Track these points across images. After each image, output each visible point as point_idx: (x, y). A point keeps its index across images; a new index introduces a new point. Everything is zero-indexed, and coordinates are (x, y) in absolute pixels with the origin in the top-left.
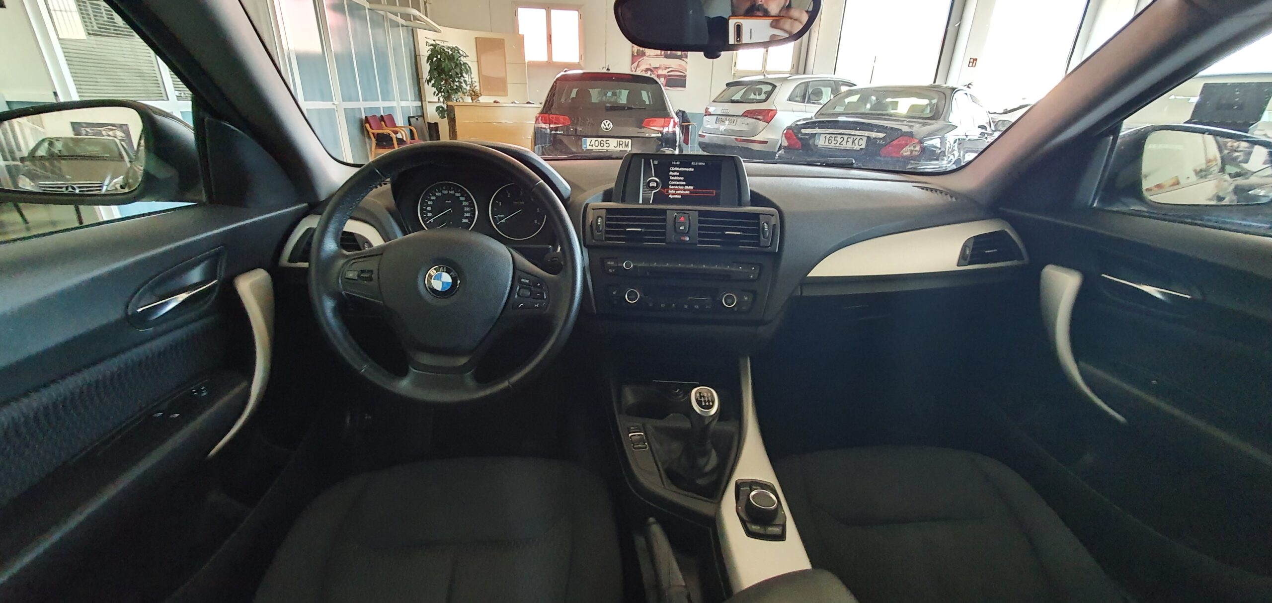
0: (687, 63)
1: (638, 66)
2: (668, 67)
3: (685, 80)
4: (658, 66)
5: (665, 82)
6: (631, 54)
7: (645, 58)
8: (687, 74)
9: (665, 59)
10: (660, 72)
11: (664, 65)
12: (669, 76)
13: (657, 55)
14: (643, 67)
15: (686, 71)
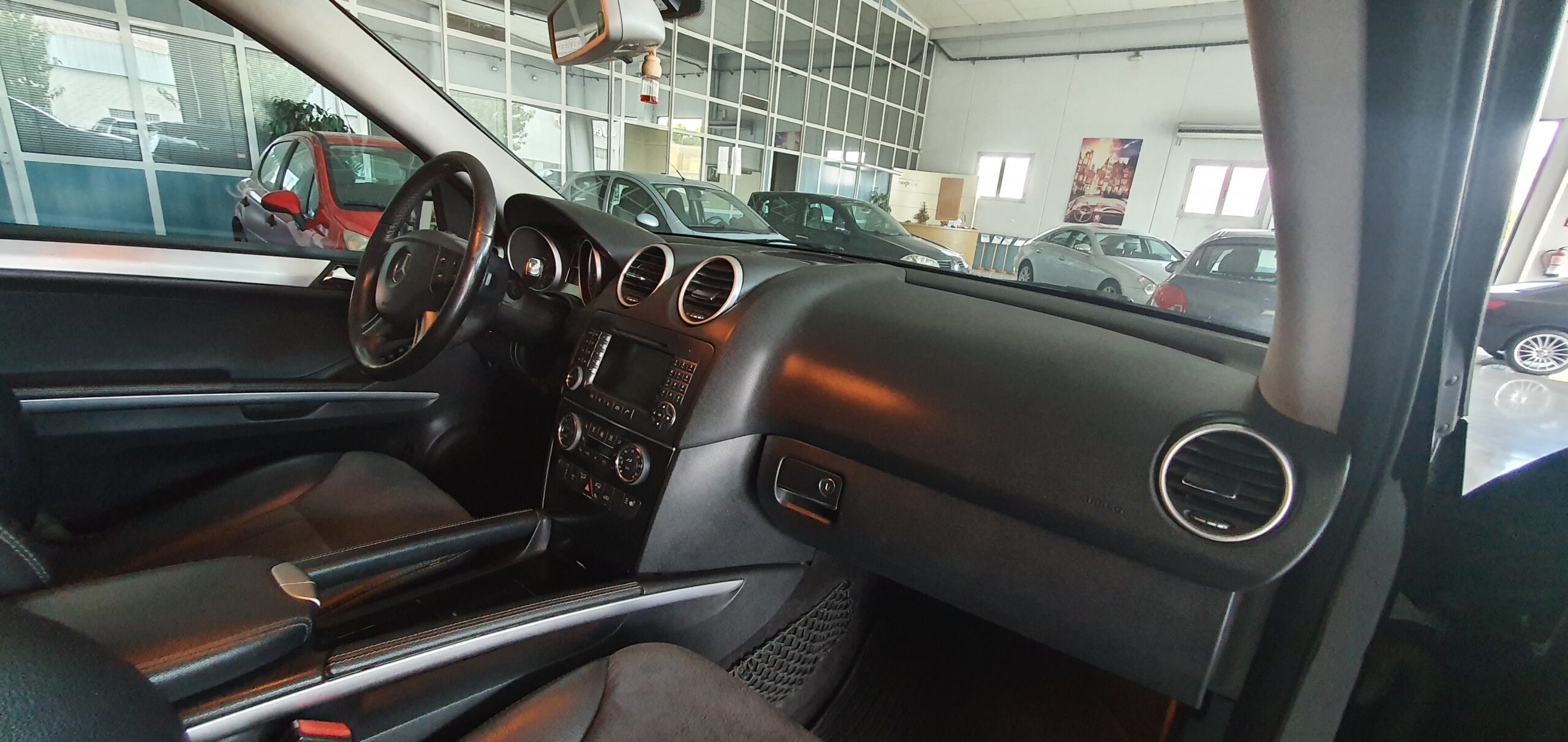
0: (1126, 203)
1: (1075, 204)
6: (1070, 191)
8: (1125, 213)
9: (1104, 199)
10: (1096, 210)
12: (1105, 213)
13: (1096, 195)
14: (1080, 205)
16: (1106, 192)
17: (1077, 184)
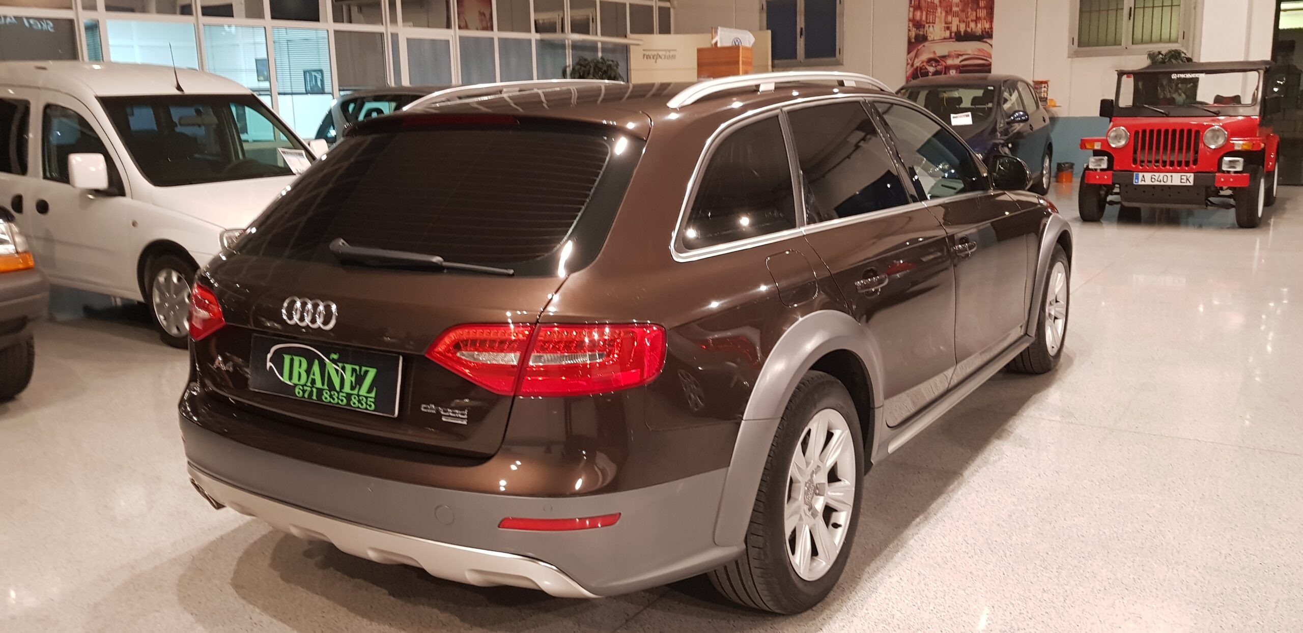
0: (991, 46)
1: (916, 56)
2: (961, 53)
4: (946, 54)
6: (906, 38)
7: (926, 44)
8: (993, 61)
9: (957, 43)
10: (950, 62)
11: (955, 51)
12: (964, 66)
13: (945, 39)
14: (925, 57)
15: (991, 58)
16: (958, 34)
17: (914, 25)
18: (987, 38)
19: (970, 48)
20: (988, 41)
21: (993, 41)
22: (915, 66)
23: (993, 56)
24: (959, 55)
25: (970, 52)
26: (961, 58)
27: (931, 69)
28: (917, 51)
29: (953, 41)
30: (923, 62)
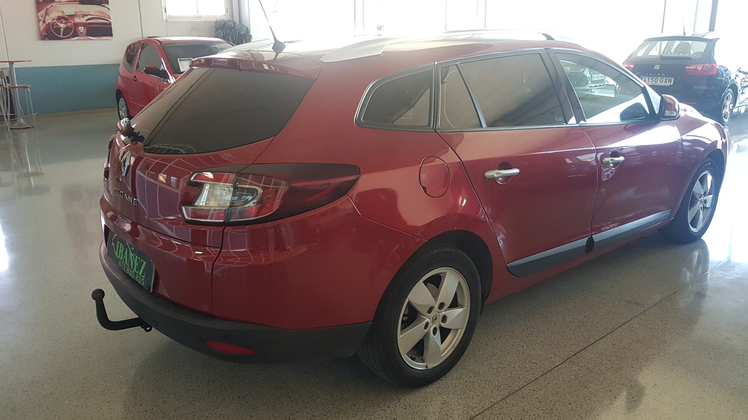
2: (86, 14)
3: (111, 27)
4: (74, 14)
5: (85, 30)
7: (54, 4)
11: (80, 12)
15: (110, 19)
18: (104, 3)
19: (93, 10)
20: (106, 5)
21: (109, 6)
22: (47, 23)
23: (111, 18)
24: (85, 15)
25: (93, 13)
26: (86, 18)
27: (62, 26)
28: (47, 9)
29: (77, 4)
30: (53, 20)
